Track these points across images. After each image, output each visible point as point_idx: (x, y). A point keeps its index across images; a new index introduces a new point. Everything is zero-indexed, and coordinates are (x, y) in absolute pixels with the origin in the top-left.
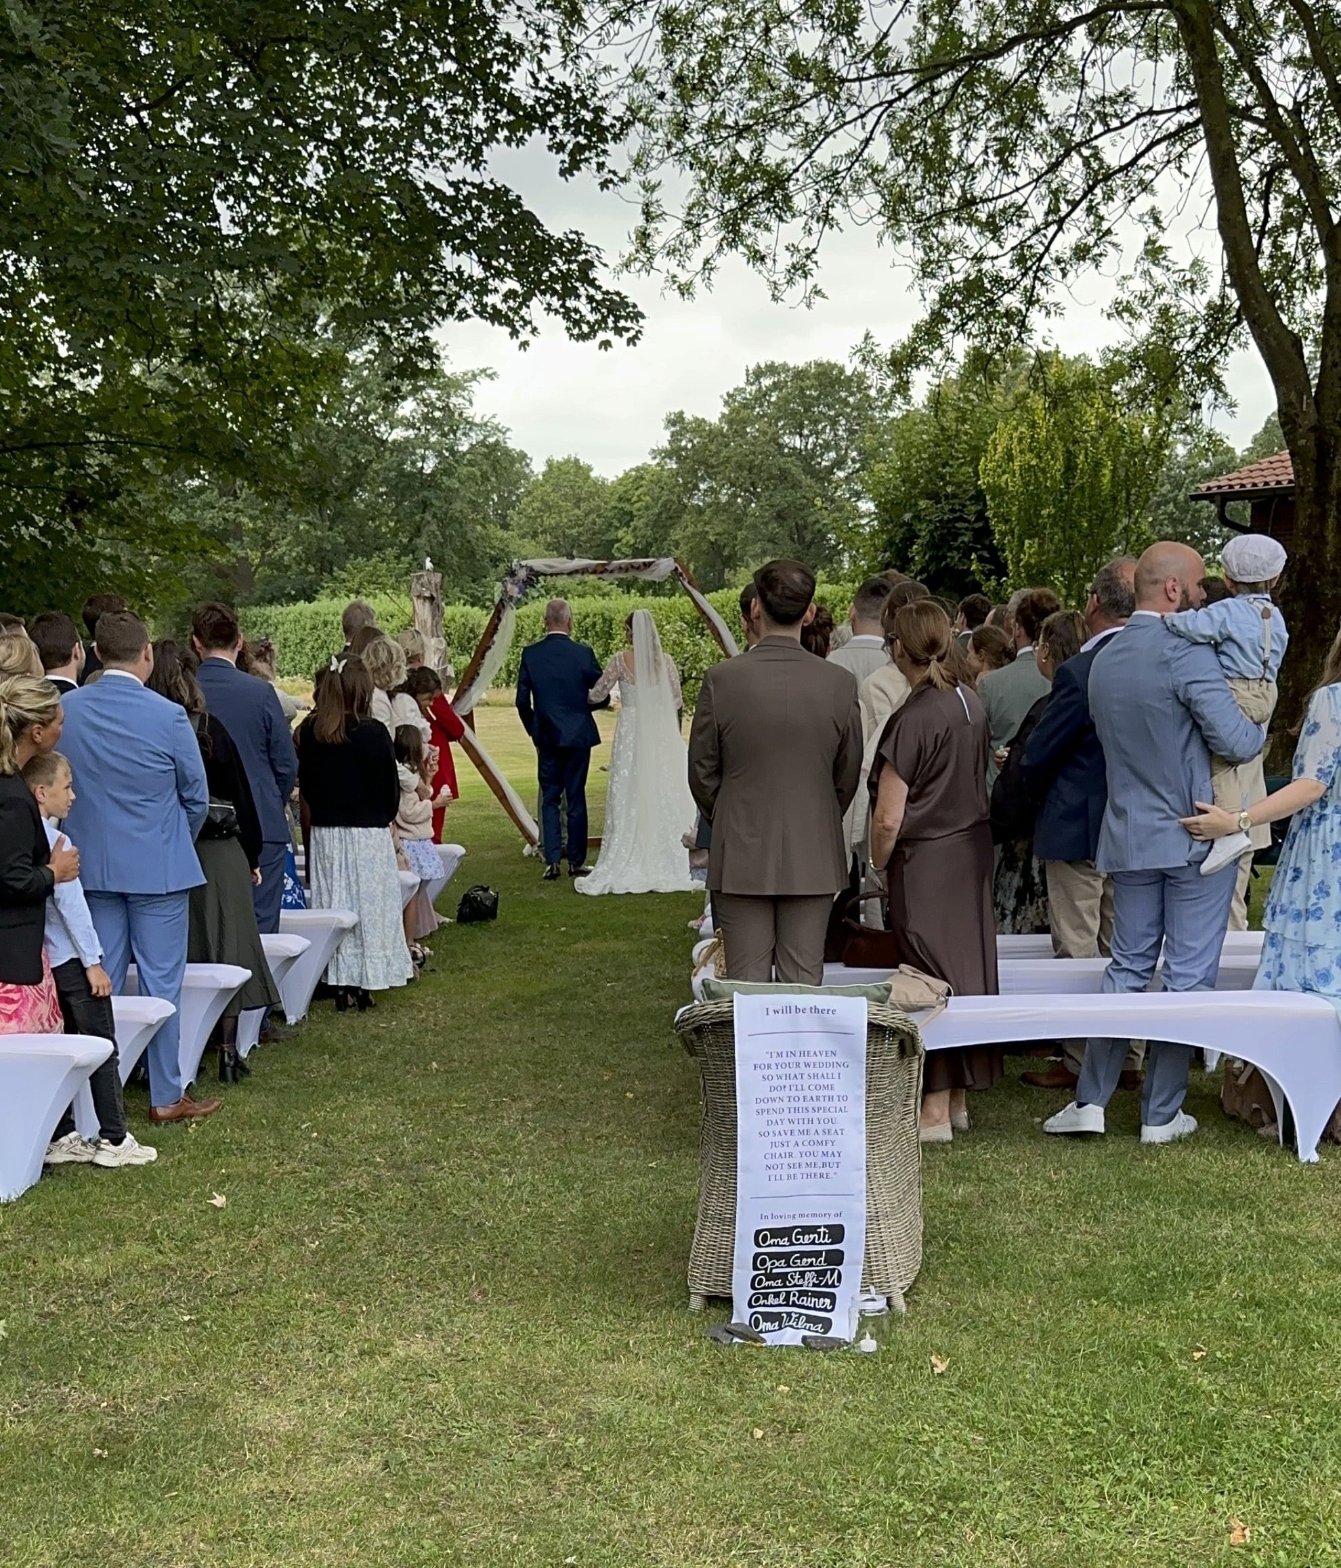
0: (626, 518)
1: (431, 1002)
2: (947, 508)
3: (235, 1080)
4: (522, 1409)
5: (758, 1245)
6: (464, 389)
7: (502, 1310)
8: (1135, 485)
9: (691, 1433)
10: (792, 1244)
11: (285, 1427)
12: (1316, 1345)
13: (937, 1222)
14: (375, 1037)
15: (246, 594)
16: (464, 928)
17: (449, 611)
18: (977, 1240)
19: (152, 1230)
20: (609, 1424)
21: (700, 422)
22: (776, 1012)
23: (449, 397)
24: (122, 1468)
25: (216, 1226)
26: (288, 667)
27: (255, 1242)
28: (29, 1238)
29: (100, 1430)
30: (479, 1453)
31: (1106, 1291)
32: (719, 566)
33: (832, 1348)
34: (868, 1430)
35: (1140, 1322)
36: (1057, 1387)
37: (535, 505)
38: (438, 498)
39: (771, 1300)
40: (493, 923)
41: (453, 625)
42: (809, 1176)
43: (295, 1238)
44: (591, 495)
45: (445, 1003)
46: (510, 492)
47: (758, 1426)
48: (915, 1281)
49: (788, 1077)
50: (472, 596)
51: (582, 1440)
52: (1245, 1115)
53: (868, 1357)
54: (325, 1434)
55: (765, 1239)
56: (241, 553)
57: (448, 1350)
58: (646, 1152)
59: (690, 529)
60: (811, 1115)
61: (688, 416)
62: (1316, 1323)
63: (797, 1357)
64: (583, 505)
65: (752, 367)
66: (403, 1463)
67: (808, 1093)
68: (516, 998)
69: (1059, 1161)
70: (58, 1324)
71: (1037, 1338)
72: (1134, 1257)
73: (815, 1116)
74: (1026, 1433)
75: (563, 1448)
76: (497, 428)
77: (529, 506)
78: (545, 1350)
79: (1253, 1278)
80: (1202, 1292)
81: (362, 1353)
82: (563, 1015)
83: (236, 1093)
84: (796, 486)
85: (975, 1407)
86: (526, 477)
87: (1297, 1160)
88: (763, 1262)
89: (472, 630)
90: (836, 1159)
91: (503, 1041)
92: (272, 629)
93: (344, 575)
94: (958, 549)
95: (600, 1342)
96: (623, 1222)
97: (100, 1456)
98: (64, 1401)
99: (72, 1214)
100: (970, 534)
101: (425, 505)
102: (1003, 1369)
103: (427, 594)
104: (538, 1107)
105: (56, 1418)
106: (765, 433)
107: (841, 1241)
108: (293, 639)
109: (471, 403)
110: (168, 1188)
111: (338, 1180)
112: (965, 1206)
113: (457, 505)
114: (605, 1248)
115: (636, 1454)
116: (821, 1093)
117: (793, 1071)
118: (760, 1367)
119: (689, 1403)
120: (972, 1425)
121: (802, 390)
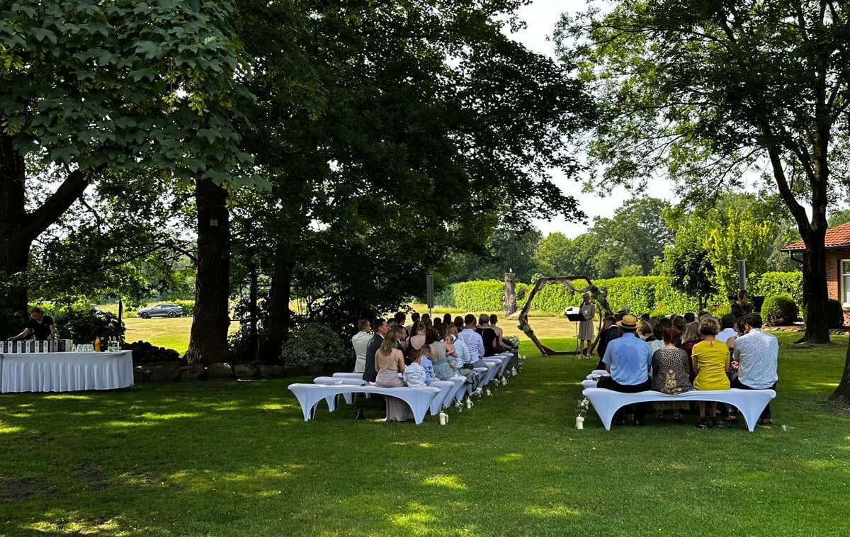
0: (578, 251)
21: (606, 219)
32: (613, 268)
44: (565, 244)
46: (535, 244)
59: (602, 256)
61: (601, 218)
64: (562, 247)
65: (626, 200)
77: (542, 248)
86: (541, 238)
103: (510, 280)
106: (630, 222)
121: (645, 207)
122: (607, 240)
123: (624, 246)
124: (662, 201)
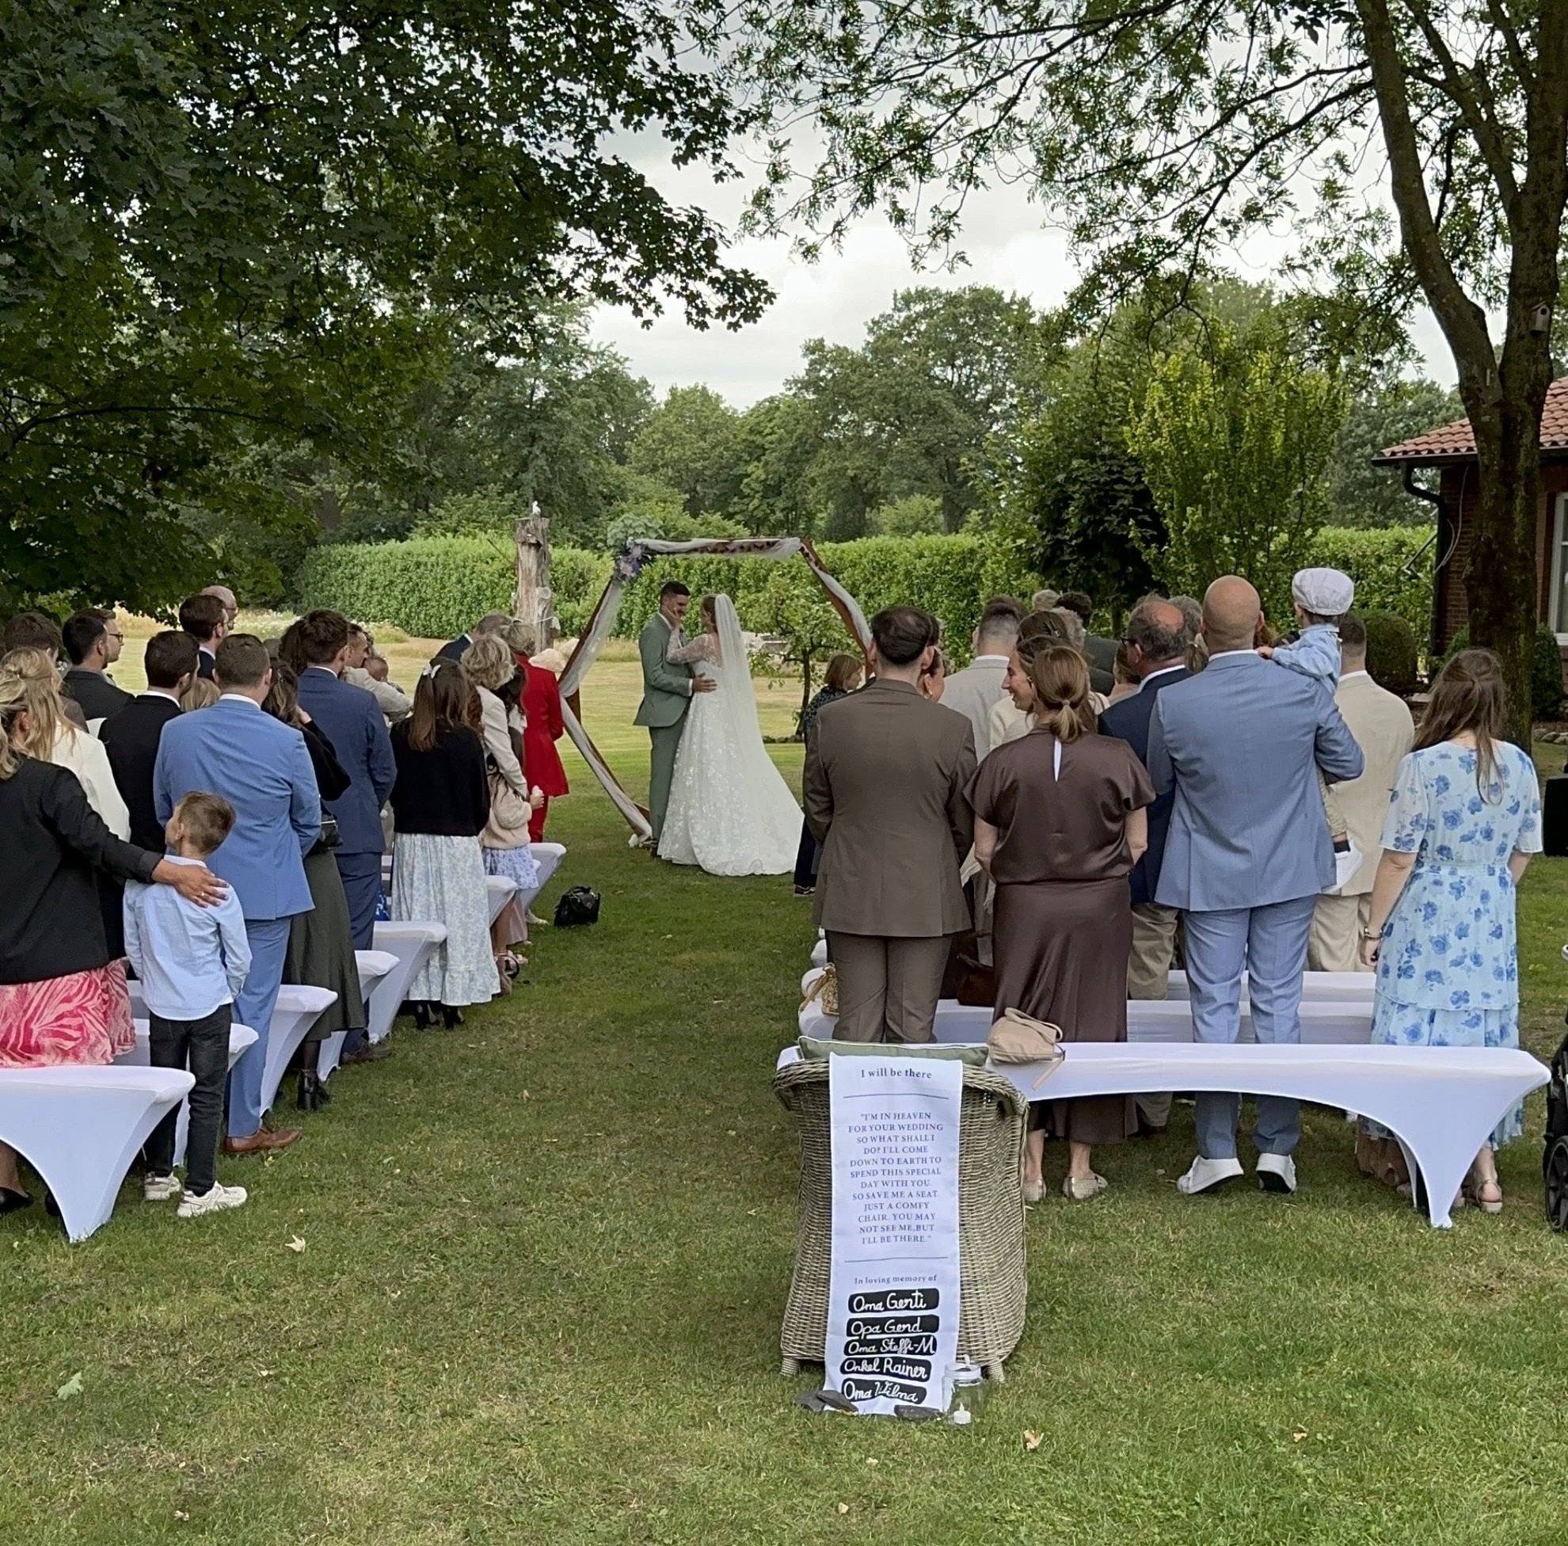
0: (757, 452)
1: (524, 1020)
2: (1103, 469)
3: (314, 1107)
4: (605, 1476)
5: (852, 1310)
6: (581, 314)
7: (589, 1370)
8: (1309, 448)
9: (775, 1506)
10: (886, 1309)
11: (365, 1492)
12: (1420, 1429)
13: (1044, 1283)
14: (463, 1059)
15: (330, 531)
16: (563, 933)
17: (555, 554)
18: (1084, 1306)
19: (228, 1275)
20: (693, 1496)
21: (841, 352)
22: (871, 1074)
23: (563, 323)
24: (203, 1532)
25: (294, 1272)
26: (373, 610)
27: (333, 1290)
28: (101, 1282)
29: (180, 1491)
30: (561, 1523)
31: (1212, 1363)
32: (860, 506)
33: (925, 1419)
34: (954, 1507)
35: (1243, 1398)
36: (1151, 1466)
37: (656, 436)
38: (548, 431)
39: (865, 1366)
40: (593, 927)
41: (560, 569)
42: (903, 1238)
43: (377, 1288)
44: (719, 427)
45: (539, 1021)
46: (628, 422)
47: (844, 1500)
48: (1017, 1348)
49: (882, 1139)
50: (583, 536)
51: (664, 1512)
52: (1381, 1173)
53: (960, 1429)
54: (406, 1500)
55: (859, 1305)
56: (327, 487)
57: (532, 1412)
58: (746, 1198)
59: (827, 467)
60: (905, 1177)
61: (829, 344)
62: (1423, 1405)
63: (889, 1427)
64: (710, 437)
65: (901, 291)
66: (484, 1531)
67: (903, 1156)
68: (615, 1017)
69: (1179, 1219)
70: (133, 1377)
71: (1136, 1413)
72: (1245, 1328)
73: (909, 1178)
74: (1115, 1515)
75: (645, 1520)
76: (614, 356)
77: (649, 437)
78: (631, 1414)
79: (1365, 1354)
80: (1310, 1368)
81: (444, 1414)
82: (665, 1038)
83: (314, 1122)
84: (947, 420)
85: (1065, 1486)
86: (647, 406)
87: (1429, 1226)
88: (858, 1328)
89: (581, 575)
90: (930, 1222)
91: (600, 1066)
92: (358, 570)
93: (441, 512)
94: (1117, 512)
95: (688, 1407)
96: (719, 1275)
97: (181, 1519)
98: (142, 1460)
99: (144, 1257)
100: (1130, 496)
101: (533, 439)
102: (1097, 1446)
103: (533, 541)
104: (634, 1143)
105: (135, 1478)
106: (913, 364)
107: (935, 1306)
108: (381, 580)
109: (587, 330)
110: (244, 1230)
111: (421, 1222)
112: (1075, 1267)
113: (569, 439)
114: (697, 1303)
115: (719, 1527)
116: (915, 1155)
117: (887, 1134)
118: (850, 1438)
119: (774, 1475)
120: (1060, 1504)
121: (955, 317)
122: (844, 419)
123: (893, 437)
124: (1007, 300)
